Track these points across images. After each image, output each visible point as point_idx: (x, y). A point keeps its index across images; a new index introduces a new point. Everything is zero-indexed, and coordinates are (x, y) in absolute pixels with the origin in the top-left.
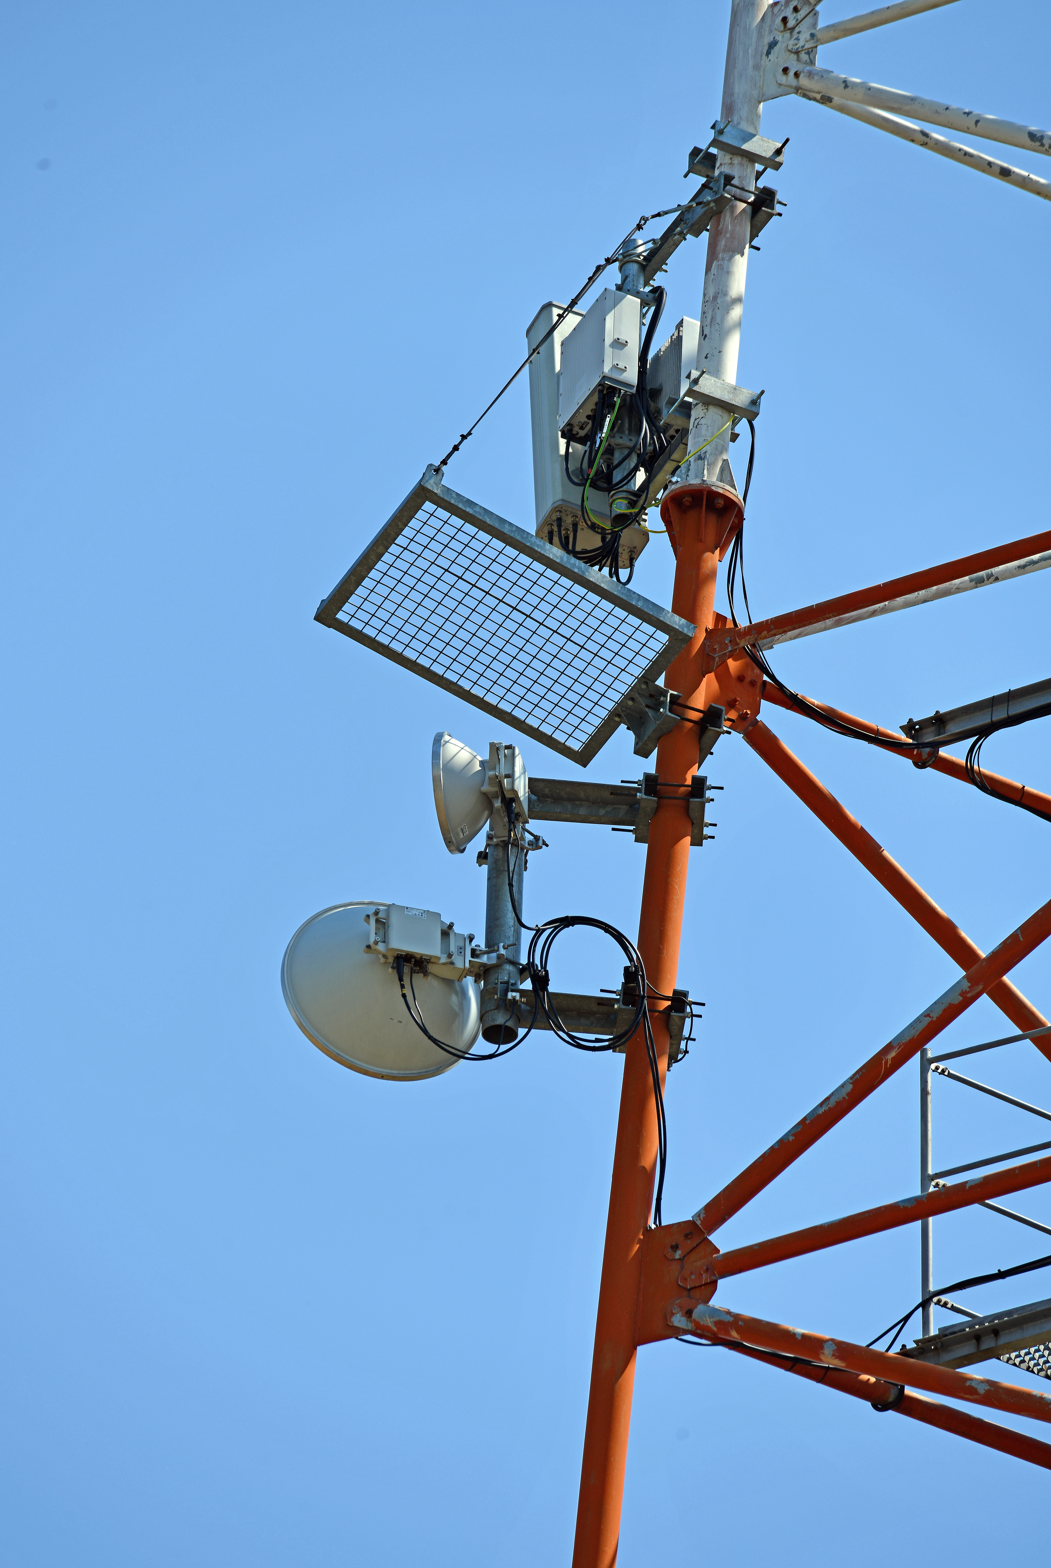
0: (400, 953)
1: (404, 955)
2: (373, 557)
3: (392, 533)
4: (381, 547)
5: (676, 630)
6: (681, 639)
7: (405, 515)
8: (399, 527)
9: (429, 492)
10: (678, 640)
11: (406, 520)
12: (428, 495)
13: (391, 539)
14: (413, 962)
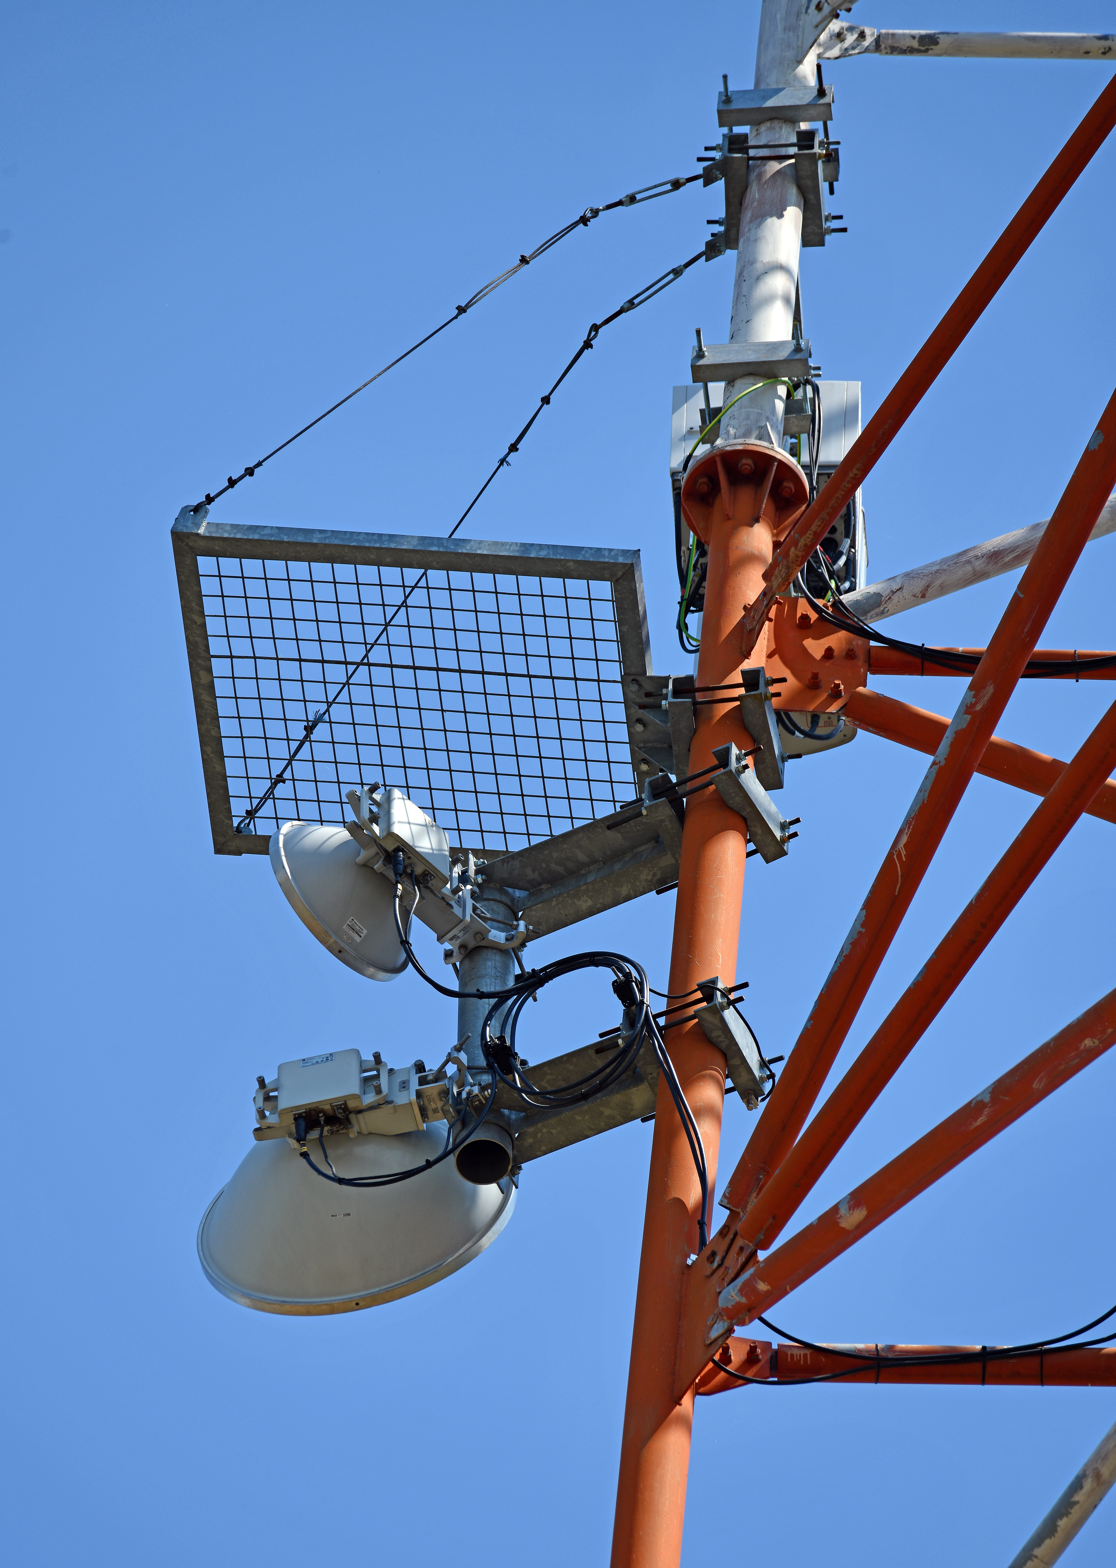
0: (297, 1112)
1: (304, 1112)
2: (205, 697)
3: (198, 639)
4: (203, 673)
5: (606, 565)
6: (622, 576)
7: (191, 598)
8: (198, 623)
9: (188, 538)
10: (621, 581)
11: (197, 605)
12: (191, 544)
13: (203, 650)
14: (323, 1118)
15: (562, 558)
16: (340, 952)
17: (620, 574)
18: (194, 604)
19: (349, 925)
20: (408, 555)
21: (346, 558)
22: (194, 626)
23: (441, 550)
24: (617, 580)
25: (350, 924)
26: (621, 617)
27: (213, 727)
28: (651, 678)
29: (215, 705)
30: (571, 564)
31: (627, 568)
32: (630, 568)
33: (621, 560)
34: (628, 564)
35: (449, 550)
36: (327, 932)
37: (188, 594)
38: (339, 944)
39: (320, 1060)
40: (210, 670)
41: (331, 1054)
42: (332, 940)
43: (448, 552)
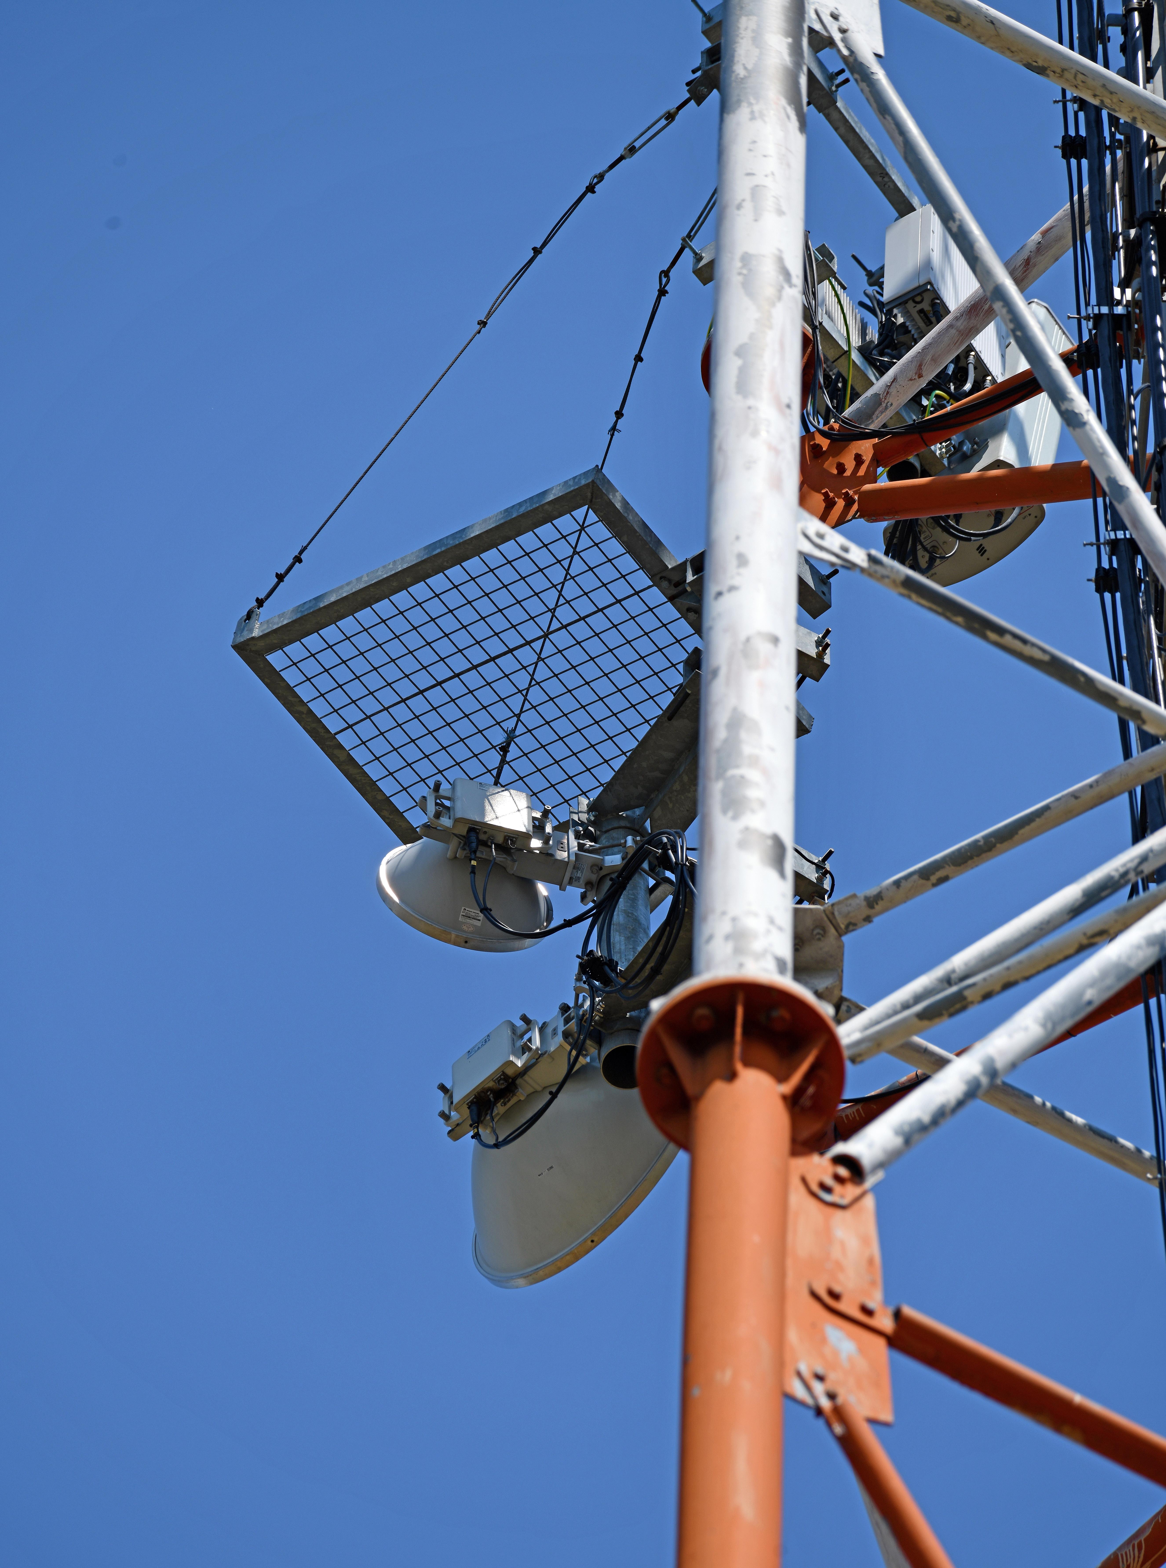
0: (468, 1101)
1: (474, 1098)
3: (314, 725)
4: (337, 752)
5: (573, 493)
6: (592, 496)
7: (284, 694)
8: (305, 712)
9: (248, 645)
10: (594, 500)
11: (293, 697)
12: (253, 649)
13: (324, 732)
14: (492, 1095)
15: (537, 505)
16: (466, 942)
17: (589, 495)
18: (290, 698)
19: (464, 916)
20: (420, 568)
21: (377, 596)
22: (304, 716)
23: (443, 549)
24: (591, 501)
25: (464, 914)
26: (616, 530)
27: (376, 792)
28: (673, 568)
29: (365, 774)
30: (547, 507)
31: (591, 487)
32: (593, 486)
33: (583, 482)
34: (589, 483)
35: (449, 546)
36: (445, 931)
37: (280, 691)
38: (461, 936)
39: (480, 1046)
40: (341, 747)
41: (488, 1036)
42: (453, 936)
43: (449, 549)
